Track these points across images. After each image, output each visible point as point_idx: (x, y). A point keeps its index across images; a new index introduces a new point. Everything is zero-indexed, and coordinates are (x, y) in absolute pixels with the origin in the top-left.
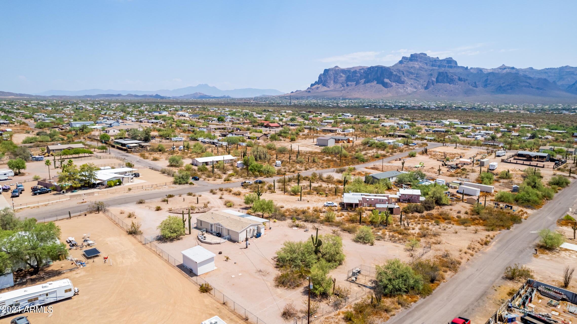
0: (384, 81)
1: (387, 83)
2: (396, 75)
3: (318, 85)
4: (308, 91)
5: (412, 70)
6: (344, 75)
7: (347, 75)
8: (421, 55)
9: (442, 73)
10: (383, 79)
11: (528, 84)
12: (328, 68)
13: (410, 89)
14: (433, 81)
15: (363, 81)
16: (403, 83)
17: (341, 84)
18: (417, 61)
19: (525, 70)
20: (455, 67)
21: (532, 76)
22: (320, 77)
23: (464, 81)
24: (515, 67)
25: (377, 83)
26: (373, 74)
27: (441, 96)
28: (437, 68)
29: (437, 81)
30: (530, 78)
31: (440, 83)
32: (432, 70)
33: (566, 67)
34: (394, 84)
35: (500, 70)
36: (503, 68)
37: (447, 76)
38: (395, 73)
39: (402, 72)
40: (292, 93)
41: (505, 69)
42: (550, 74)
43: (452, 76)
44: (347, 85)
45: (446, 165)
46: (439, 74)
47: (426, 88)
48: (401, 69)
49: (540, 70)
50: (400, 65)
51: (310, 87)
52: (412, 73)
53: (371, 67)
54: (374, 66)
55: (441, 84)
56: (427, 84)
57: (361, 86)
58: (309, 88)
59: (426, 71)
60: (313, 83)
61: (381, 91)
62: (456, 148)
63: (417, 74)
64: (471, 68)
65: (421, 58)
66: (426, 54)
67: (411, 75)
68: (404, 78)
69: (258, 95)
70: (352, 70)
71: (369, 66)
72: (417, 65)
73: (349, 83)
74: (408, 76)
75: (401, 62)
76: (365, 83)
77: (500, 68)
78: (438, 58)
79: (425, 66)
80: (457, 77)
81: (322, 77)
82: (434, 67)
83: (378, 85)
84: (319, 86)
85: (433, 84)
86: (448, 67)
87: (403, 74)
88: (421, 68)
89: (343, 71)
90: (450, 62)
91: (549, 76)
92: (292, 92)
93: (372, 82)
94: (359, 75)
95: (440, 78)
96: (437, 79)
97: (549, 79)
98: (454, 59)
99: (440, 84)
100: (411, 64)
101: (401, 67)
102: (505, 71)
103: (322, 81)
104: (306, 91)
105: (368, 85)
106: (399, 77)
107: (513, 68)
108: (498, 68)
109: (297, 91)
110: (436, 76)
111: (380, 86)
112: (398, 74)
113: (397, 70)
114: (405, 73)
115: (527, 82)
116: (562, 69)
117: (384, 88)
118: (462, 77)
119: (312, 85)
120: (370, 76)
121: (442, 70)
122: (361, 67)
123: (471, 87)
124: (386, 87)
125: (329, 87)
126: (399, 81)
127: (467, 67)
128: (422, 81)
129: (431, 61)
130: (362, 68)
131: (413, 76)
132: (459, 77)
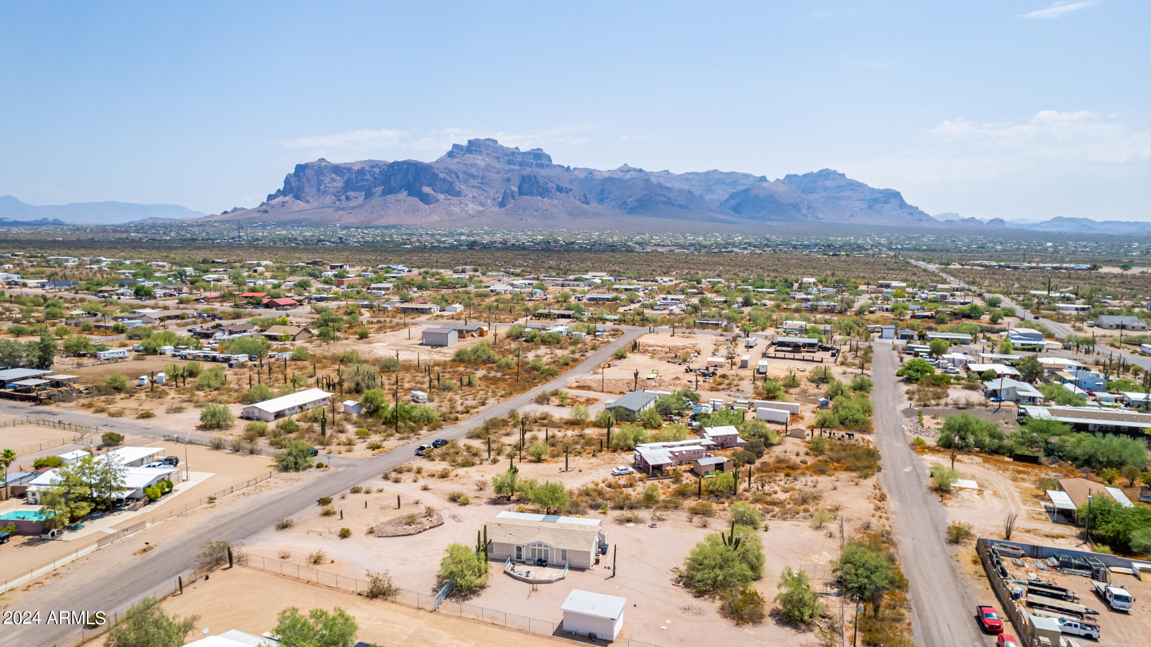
0: (422, 192)
1: (427, 195)
2: (444, 180)
3: (285, 196)
4: (264, 209)
5: (473, 171)
6: (338, 178)
7: (345, 178)
8: (487, 143)
9: (528, 176)
10: (420, 187)
11: (666, 199)
12: (303, 163)
13: (472, 207)
14: (512, 192)
15: (379, 190)
16: (458, 194)
17: (334, 195)
18: (480, 152)
19: (658, 175)
20: (548, 165)
21: (669, 185)
22: (287, 181)
23: (567, 192)
24: (644, 169)
25: (409, 195)
26: (400, 176)
27: (529, 220)
28: (517, 167)
29: (521, 192)
30: (667, 188)
31: (525, 195)
32: (509, 171)
33: (715, 171)
34: (441, 197)
35: (621, 174)
36: (626, 169)
37: (538, 182)
38: (442, 176)
39: (455, 173)
40: (226, 215)
41: (628, 171)
42: (694, 183)
43: (547, 184)
44: (348, 198)
45: (691, 371)
46: (524, 179)
47: (502, 205)
48: (453, 167)
49: (679, 176)
50: (449, 160)
51: (265, 201)
52: (473, 176)
53: (394, 163)
54: (399, 160)
55: (528, 198)
56: (503, 198)
57: (376, 200)
58: (263, 204)
59: (499, 172)
60: (274, 192)
61: (418, 210)
62: (672, 336)
63: (483, 178)
64: (575, 169)
65: (488, 147)
66: (496, 141)
67: (471, 180)
68: (459, 186)
69: (136, 218)
70: (356, 168)
71: (391, 161)
72: (480, 161)
73: (351, 194)
74: (466, 182)
75: (450, 154)
76: (384, 193)
77: (621, 170)
78: (517, 148)
79: (497, 165)
80: (554, 185)
81: (292, 180)
82: (512, 166)
83: (410, 198)
84: (287, 199)
85: (514, 198)
86: (537, 165)
87: (458, 177)
88: (489, 168)
89: (338, 169)
90: (538, 156)
91: (693, 186)
92: (225, 212)
93: (397, 192)
94: (368, 177)
95: (525, 186)
96: (520, 187)
97: (694, 190)
98: (546, 151)
99: (525, 197)
100: (470, 158)
101: (453, 164)
102: (628, 176)
103: (292, 188)
104: (259, 211)
105: (391, 198)
106: (451, 183)
107: (641, 171)
108: (617, 170)
109: (235, 210)
110: (518, 183)
111: (415, 200)
112: (448, 178)
113: (446, 169)
114: (461, 175)
115: (665, 196)
116: (708, 173)
117: (422, 205)
118: (562, 184)
119: (270, 197)
120: (393, 181)
121: (527, 171)
122: (374, 161)
123: (578, 203)
124: (426, 203)
125: (308, 202)
126: (451, 191)
127: (569, 167)
128: (492, 193)
129: (506, 155)
130: (374, 164)
131: (475, 182)
132: (558, 186)
